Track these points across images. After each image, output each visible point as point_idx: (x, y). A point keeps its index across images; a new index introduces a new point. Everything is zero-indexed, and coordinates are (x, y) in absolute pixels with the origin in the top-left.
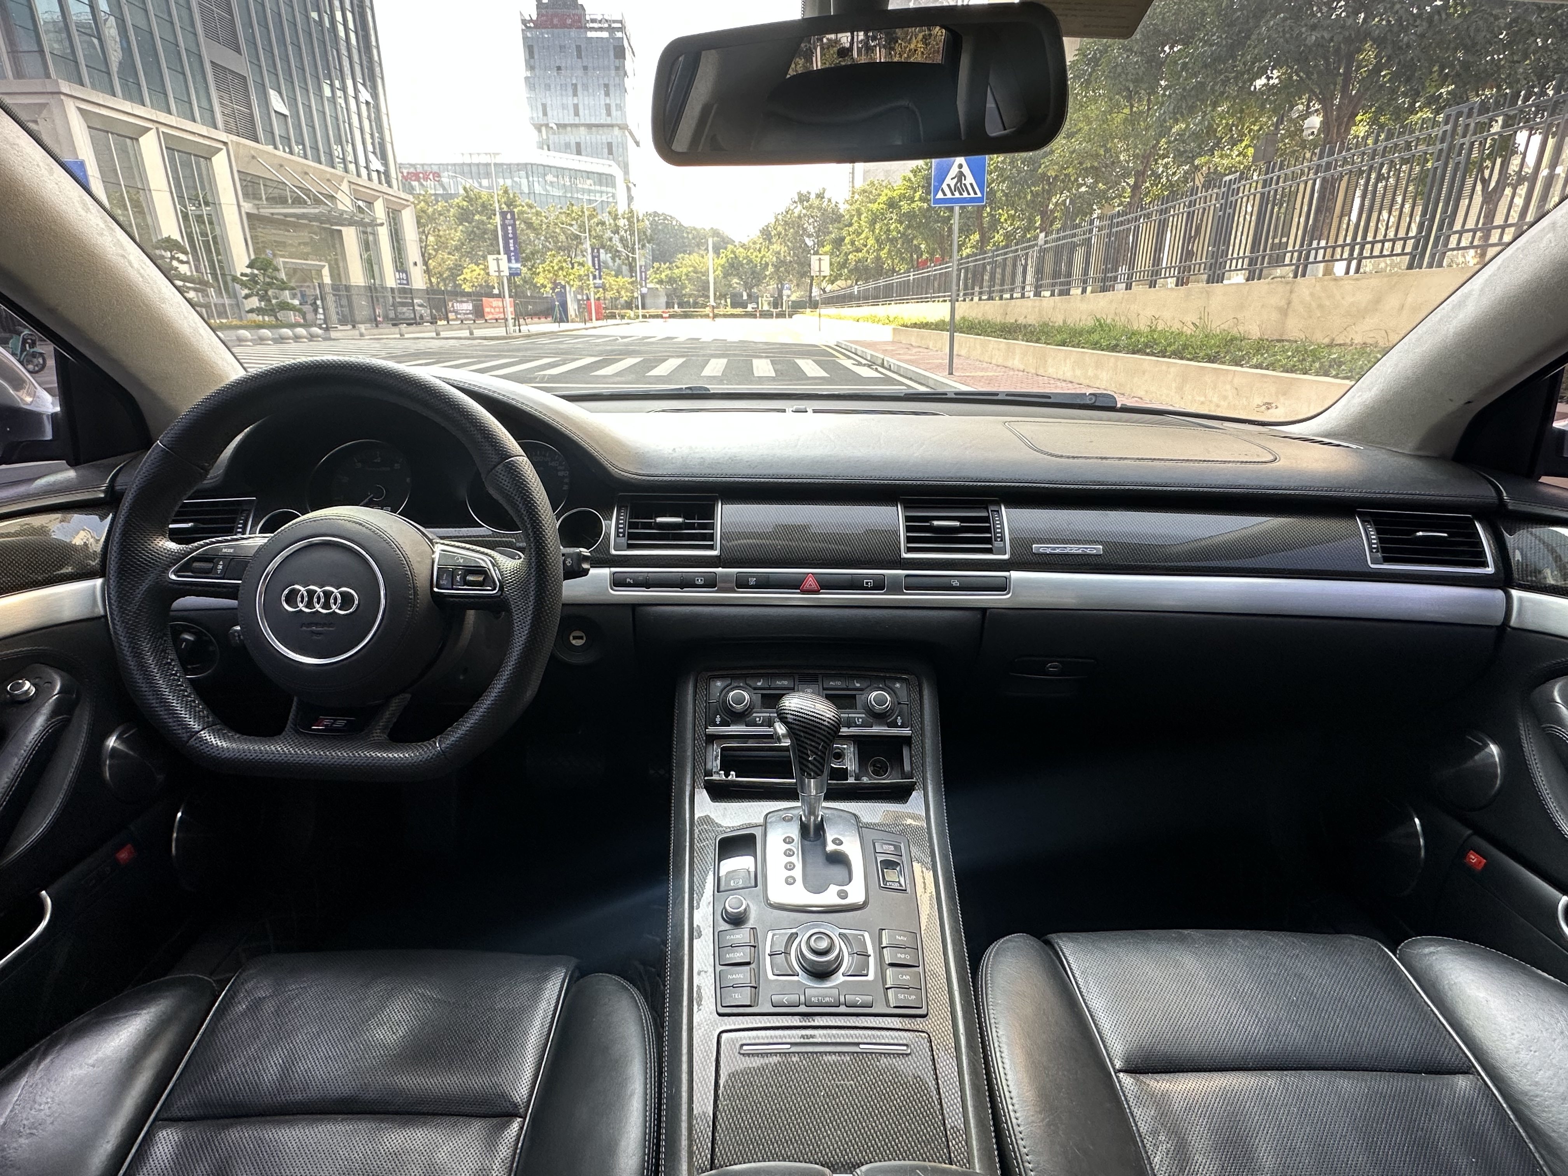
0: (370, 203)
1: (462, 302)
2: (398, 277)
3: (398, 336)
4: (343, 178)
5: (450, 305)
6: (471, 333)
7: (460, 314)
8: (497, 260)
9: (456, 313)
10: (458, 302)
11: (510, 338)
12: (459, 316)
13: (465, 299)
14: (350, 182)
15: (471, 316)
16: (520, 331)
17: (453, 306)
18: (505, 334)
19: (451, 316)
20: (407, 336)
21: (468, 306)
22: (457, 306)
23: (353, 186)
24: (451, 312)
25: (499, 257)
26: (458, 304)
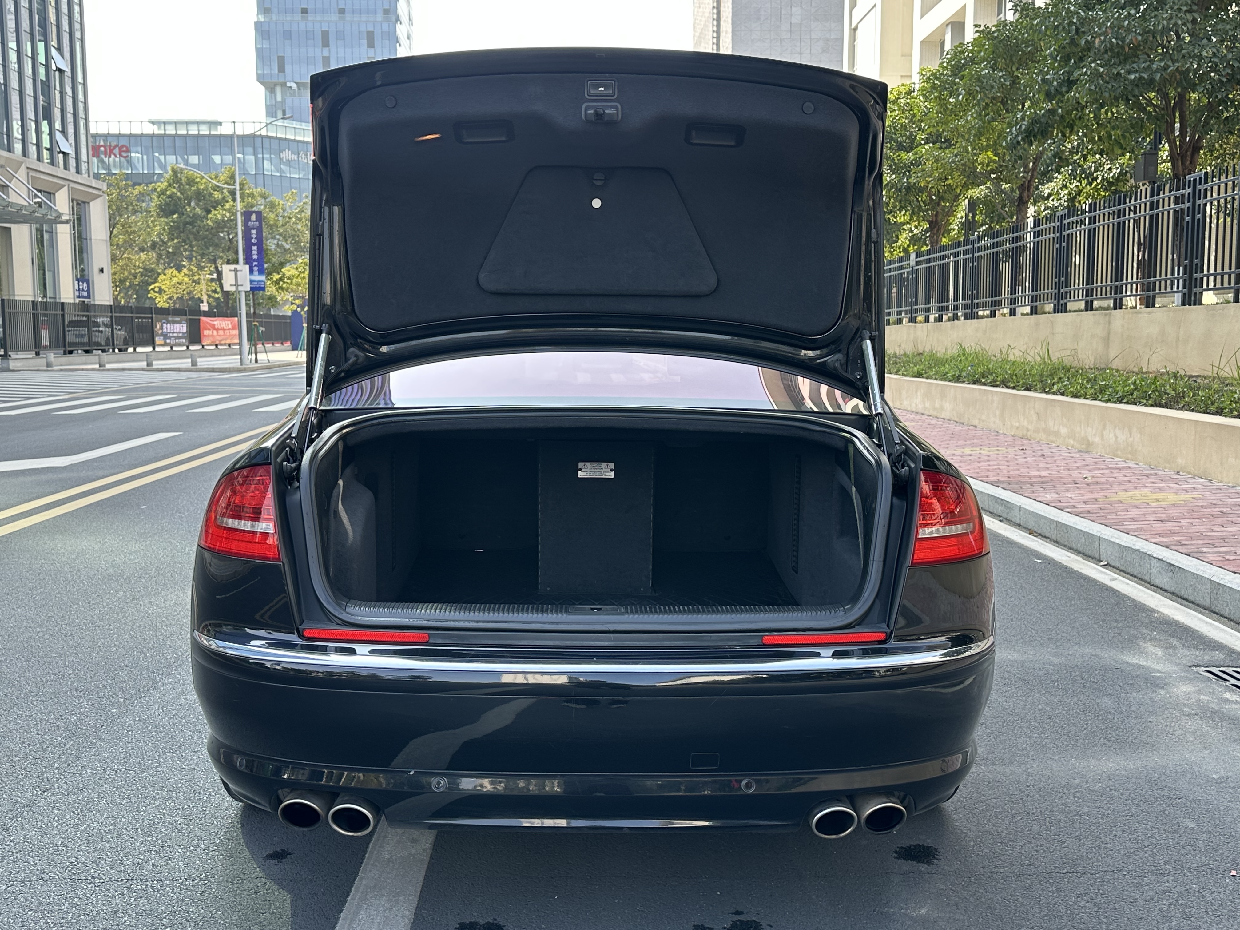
0: (50, 193)
1: (174, 322)
2: (77, 287)
3: (97, 366)
4: (21, 163)
5: (158, 327)
6: (194, 363)
7: (170, 338)
8: (236, 271)
9: (165, 336)
10: (168, 322)
11: (245, 370)
12: (168, 341)
13: (178, 319)
14: (28, 168)
15: (184, 341)
16: (256, 361)
17: (162, 328)
18: (238, 365)
19: (158, 340)
20: (108, 366)
21: (183, 328)
22: (168, 328)
23: (32, 173)
24: (158, 335)
25: (238, 267)
26: (169, 325)
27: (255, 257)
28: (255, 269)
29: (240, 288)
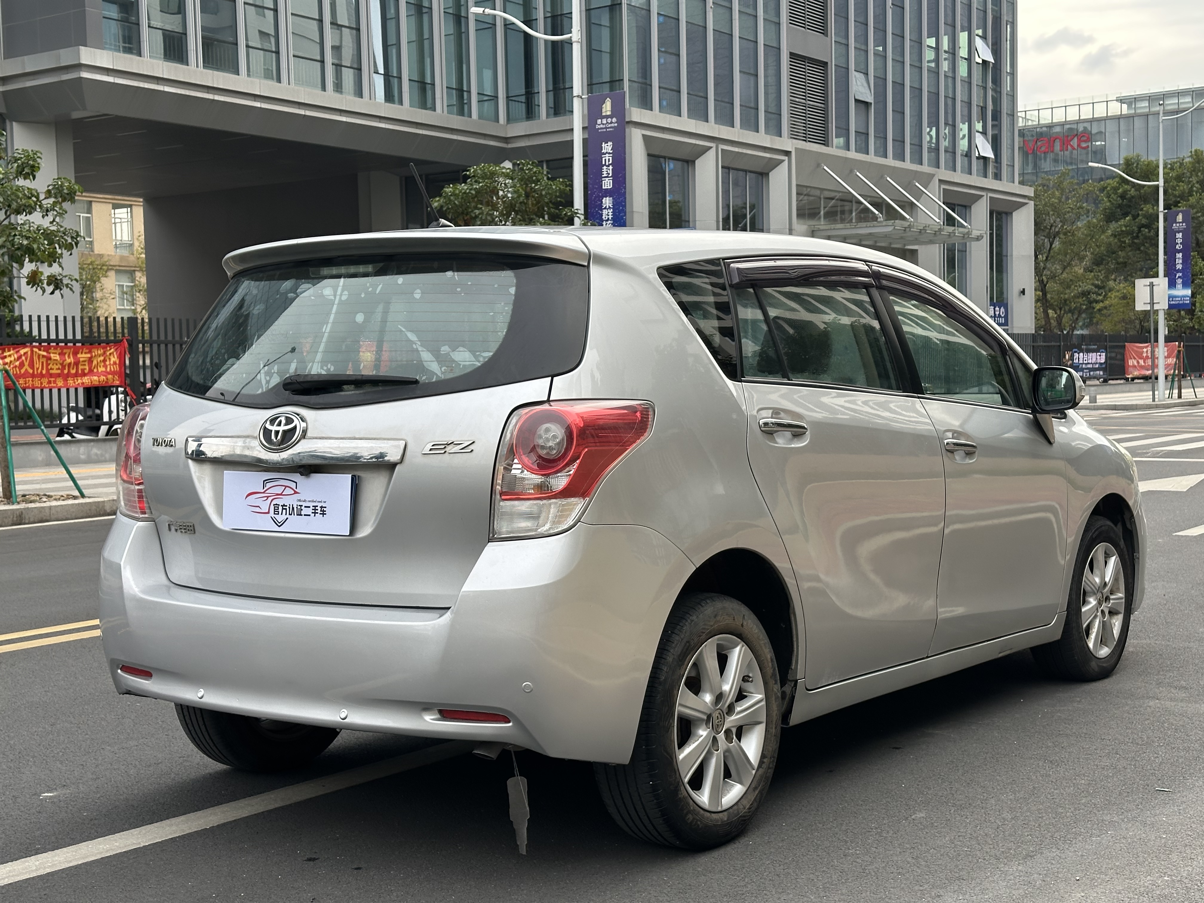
5: (1067, 357)
8: (1152, 285)
13: (1095, 347)
14: (940, 181)
16: (1180, 397)
17: (1072, 358)
21: (1100, 358)
22: (1080, 358)
23: (943, 186)
25: (1155, 280)
26: (1081, 354)
27: (1179, 267)
28: (1179, 281)
29: (1156, 307)
